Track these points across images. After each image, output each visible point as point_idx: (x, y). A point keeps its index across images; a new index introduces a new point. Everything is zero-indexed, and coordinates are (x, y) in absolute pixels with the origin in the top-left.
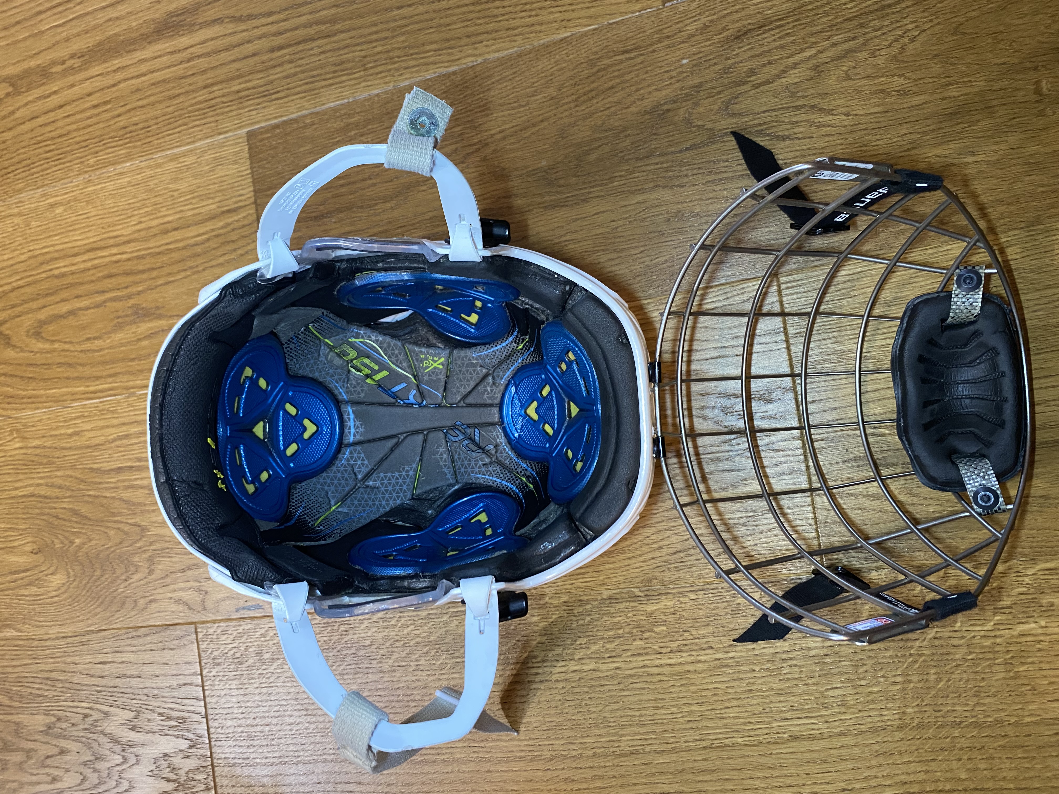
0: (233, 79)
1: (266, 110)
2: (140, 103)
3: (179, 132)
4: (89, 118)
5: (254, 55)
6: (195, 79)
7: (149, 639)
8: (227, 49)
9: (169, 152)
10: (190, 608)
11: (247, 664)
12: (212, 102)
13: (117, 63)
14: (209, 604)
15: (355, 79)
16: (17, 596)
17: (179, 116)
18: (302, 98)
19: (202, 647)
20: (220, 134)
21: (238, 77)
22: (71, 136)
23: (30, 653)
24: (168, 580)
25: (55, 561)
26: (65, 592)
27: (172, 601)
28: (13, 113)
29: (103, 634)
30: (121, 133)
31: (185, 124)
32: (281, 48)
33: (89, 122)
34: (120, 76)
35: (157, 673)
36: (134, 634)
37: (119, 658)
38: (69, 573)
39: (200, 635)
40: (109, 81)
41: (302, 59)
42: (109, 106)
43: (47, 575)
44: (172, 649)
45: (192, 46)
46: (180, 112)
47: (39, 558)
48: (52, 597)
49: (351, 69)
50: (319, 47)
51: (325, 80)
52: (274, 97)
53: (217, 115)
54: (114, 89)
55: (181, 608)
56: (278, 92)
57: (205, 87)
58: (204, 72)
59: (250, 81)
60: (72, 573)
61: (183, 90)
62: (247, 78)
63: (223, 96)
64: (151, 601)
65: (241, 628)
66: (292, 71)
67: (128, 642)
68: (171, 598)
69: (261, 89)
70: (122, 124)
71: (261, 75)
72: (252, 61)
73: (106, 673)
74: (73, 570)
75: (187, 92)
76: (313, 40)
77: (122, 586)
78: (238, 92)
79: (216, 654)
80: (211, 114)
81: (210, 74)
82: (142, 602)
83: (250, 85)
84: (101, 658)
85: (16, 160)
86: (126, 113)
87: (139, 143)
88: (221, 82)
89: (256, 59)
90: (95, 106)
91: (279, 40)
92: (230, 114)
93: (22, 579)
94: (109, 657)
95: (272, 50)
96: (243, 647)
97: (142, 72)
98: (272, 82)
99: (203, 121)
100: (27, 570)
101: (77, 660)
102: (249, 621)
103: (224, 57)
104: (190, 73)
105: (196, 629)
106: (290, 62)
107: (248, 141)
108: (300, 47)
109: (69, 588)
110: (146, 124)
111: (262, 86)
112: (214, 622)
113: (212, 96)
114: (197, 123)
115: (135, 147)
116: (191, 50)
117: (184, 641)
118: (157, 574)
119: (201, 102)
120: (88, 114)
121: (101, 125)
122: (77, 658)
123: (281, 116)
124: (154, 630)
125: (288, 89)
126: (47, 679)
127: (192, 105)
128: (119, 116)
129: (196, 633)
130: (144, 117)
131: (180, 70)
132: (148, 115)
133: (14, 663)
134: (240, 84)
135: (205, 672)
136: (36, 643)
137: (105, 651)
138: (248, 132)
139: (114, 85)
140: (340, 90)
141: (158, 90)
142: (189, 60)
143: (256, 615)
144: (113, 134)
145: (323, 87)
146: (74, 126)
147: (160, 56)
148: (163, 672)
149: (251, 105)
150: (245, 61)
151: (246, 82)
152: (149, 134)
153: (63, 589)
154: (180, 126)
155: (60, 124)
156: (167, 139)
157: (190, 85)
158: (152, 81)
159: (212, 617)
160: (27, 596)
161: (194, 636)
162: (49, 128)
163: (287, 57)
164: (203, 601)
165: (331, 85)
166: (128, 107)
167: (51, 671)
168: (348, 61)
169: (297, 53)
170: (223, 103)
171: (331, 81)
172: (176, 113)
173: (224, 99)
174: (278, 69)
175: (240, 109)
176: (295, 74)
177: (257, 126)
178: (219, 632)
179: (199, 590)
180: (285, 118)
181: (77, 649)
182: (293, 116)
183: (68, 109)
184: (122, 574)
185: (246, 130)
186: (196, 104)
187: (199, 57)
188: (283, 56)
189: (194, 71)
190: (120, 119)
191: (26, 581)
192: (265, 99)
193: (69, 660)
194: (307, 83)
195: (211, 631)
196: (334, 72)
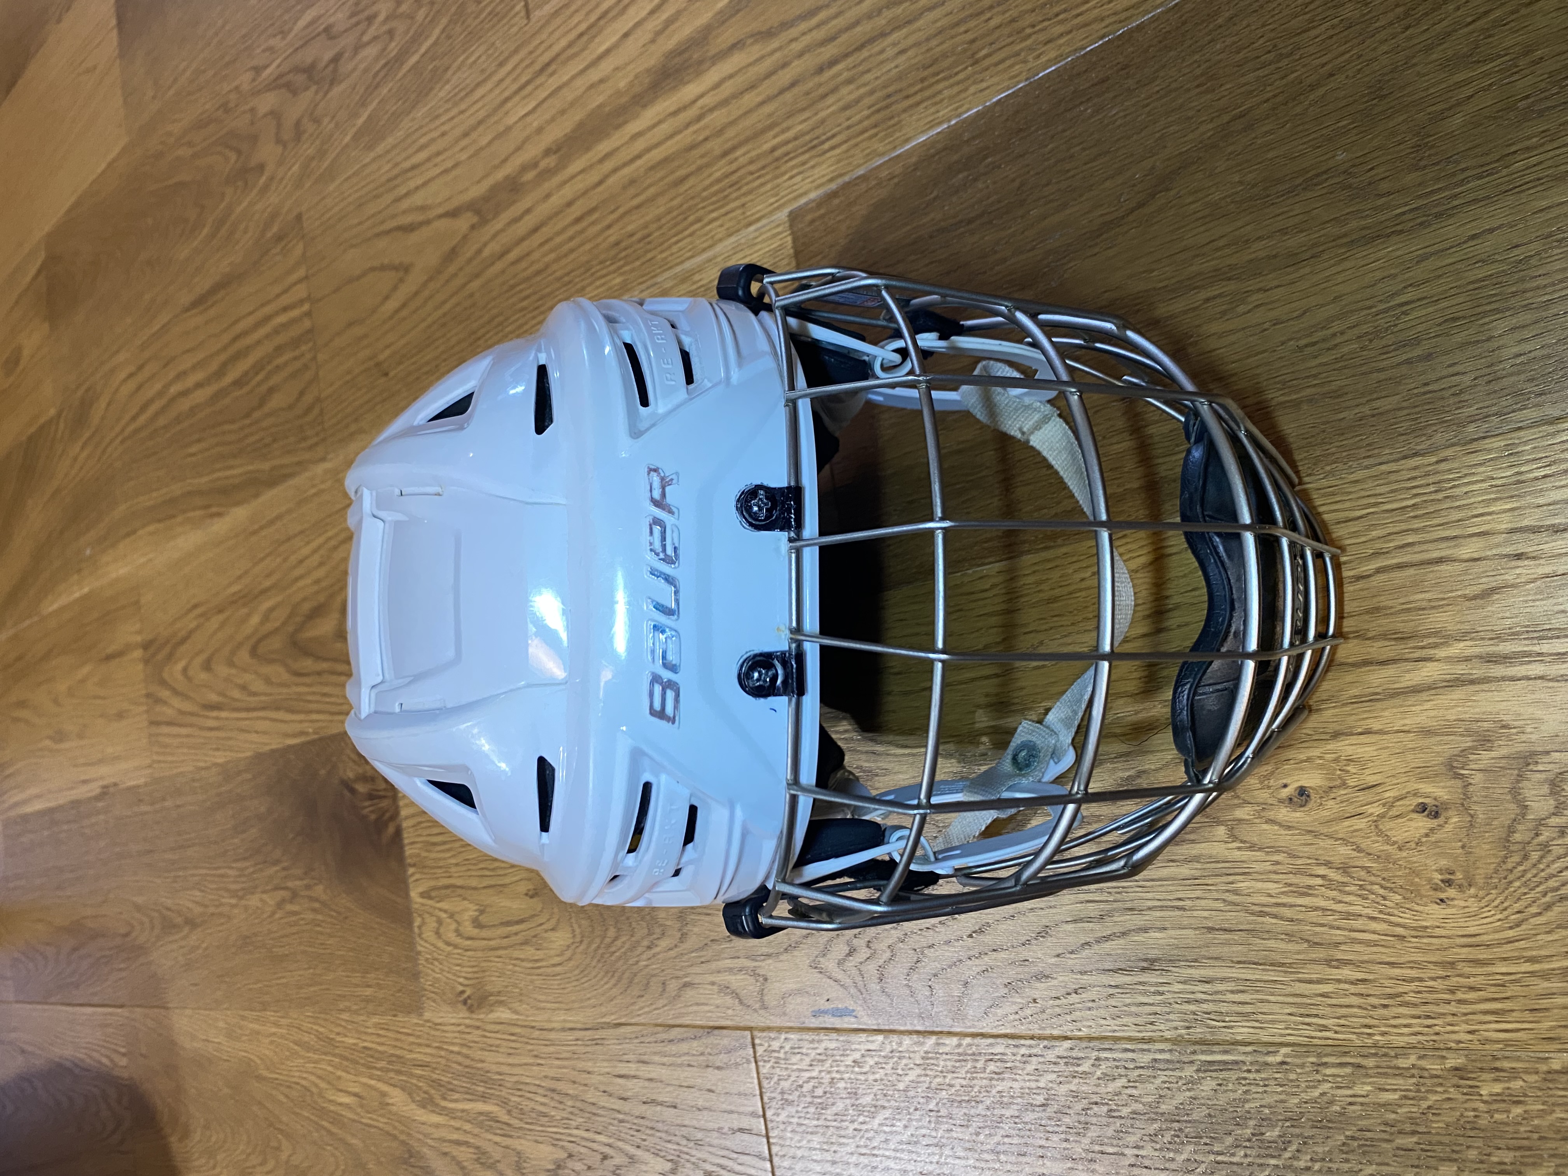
0: (764, 131)
1: (816, 171)
2: (636, 202)
3: (691, 235)
4: (571, 238)
5: (793, 85)
6: (708, 145)
7: (684, 1047)
8: (752, 87)
9: (678, 269)
10: (741, 1002)
11: (834, 1109)
12: (734, 178)
13: (604, 147)
14: (771, 1000)
15: (958, 83)
16: (511, 958)
17: (689, 209)
18: (870, 138)
19: (764, 1071)
20: (750, 224)
21: (771, 127)
22: (549, 271)
23: (530, 1047)
24: (708, 954)
25: (556, 910)
26: (570, 959)
27: (715, 987)
28: (479, 251)
29: (622, 1030)
30: (613, 253)
31: (699, 220)
32: (833, 63)
33: (572, 244)
34: (609, 165)
35: (700, 1103)
36: (664, 1036)
37: (645, 1071)
38: (573, 931)
39: (760, 1050)
40: (594, 177)
41: (869, 71)
42: (596, 216)
43: (546, 931)
44: (718, 1068)
45: (702, 96)
46: (691, 203)
47: (536, 904)
48: (554, 965)
49: (948, 68)
50: (894, 44)
51: (907, 97)
52: (826, 146)
53: (744, 194)
54: (600, 189)
55: (729, 1000)
56: (833, 136)
57: (725, 154)
58: (721, 132)
59: (788, 129)
60: (578, 931)
61: (693, 168)
62: (785, 125)
63: (751, 162)
64: (686, 985)
65: (823, 1045)
66: (853, 97)
67: (659, 1047)
68: (713, 984)
69: (807, 138)
70: (612, 239)
71: (806, 114)
72: (788, 96)
73: (629, 1094)
74: (580, 926)
75: (700, 169)
76: (883, 35)
77: (644, 957)
78: (773, 149)
79: (785, 1085)
80: (734, 195)
81: (731, 133)
82: (673, 986)
83: (790, 134)
84: (623, 1069)
85: (486, 318)
86: (618, 220)
87: (638, 263)
88: (747, 141)
89: (796, 90)
90: (578, 220)
91: (829, 52)
92: (763, 190)
93: (516, 934)
94: (631, 1069)
95: (820, 70)
96: (827, 1078)
97: (636, 153)
98: (823, 122)
99: (723, 211)
100: (521, 921)
101: (589, 1066)
102: (834, 1036)
103: (750, 99)
104: (701, 138)
105: (753, 1039)
106: (849, 81)
107: (791, 227)
108: (865, 53)
109: (574, 954)
110: (646, 232)
111: (808, 133)
112: (780, 1030)
113: (734, 166)
114: (714, 215)
115: (633, 270)
116: (700, 103)
117: (736, 1057)
118: (691, 942)
119: (718, 181)
120: (571, 232)
121: (587, 247)
122: (590, 1064)
123: (841, 175)
124: (691, 1033)
125: (848, 128)
126: (553, 1090)
127: (705, 190)
128: (609, 227)
129: (754, 1045)
130: (642, 221)
131: (686, 137)
132: (648, 218)
133: (511, 1060)
134: (775, 137)
135: (769, 1114)
136: (536, 1034)
137: (626, 1057)
138: (791, 213)
139: (600, 183)
140: (932, 110)
141: (659, 175)
142: (699, 118)
143: (846, 1026)
144: (602, 257)
145: (905, 111)
146: (553, 256)
147: (660, 122)
148: (707, 1104)
149: (793, 168)
150: (781, 99)
151: (783, 131)
152: (649, 247)
153: (568, 954)
154: (692, 224)
155: (536, 255)
156: (675, 249)
157: (702, 156)
158: (650, 164)
159: (777, 1022)
160: (522, 960)
161: (751, 1051)
162: (524, 264)
163: (846, 75)
164: (761, 992)
165: (918, 104)
166: (621, 211)
167: (558, 1080)
168: (945, 55)
169: (860, 64)
170: (752, 173)
171: (918, 98)
172: (685, 206)
173: (752, 168)
174: (831, 100)
175: (777, 177)
176: (857, 101)
177: (803, 201)
178: (787, 1048)
179: (754, 974)
180: (847, 178)
181: (588, 1049)
182: (861, 171)
183: (546, 231)
184: (643, 938)
185: (786, 211)
186: (711, 185)
187: (712, 110)
188: (839, 74)
189: (707, 133)
190: (611, 231)
191: (519, 938)
192: (813, 152)
193: (580, 1065)
194: (878, 111)
195: (776, 1045)
196: (922, 80)
